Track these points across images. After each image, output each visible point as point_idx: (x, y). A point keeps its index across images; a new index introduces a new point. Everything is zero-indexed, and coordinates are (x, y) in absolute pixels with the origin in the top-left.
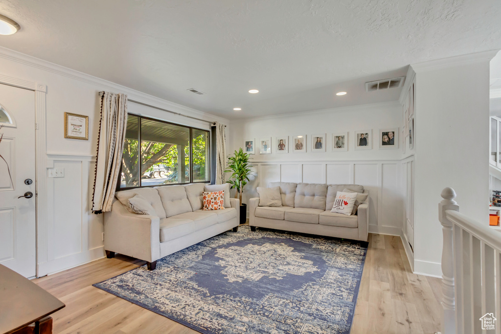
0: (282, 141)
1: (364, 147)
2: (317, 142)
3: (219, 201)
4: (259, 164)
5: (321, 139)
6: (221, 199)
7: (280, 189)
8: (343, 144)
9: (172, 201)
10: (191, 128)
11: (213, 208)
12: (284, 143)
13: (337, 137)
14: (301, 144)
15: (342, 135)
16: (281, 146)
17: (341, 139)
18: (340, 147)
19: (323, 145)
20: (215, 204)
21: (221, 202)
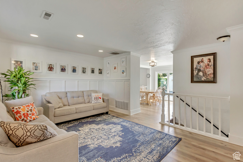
0: (51, 65)
1: (93, 74)
2: (74, 69)
3: (35, 112)
5: (76, 68)
7: (58, 96)
8: (85, 71)
12: (53, 67)
13: (83, 68)
14: (65, 69)
15: (86, 67)
16: (51, 68)
17: (85, 69)
18: (84, 73)
19: (77, 71)
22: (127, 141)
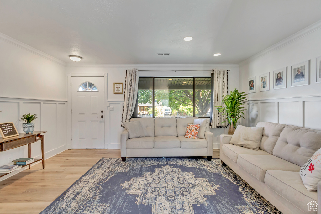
0: (279, 75)
3: (193, 132)
4: (259, 102)
6: (195, 131)
7: (263, 129)
9: (162, 127)
10: (194, 78)
11: (188, 137)
20: (190, 134)
21: (194, 133)
22: (118, 193)
